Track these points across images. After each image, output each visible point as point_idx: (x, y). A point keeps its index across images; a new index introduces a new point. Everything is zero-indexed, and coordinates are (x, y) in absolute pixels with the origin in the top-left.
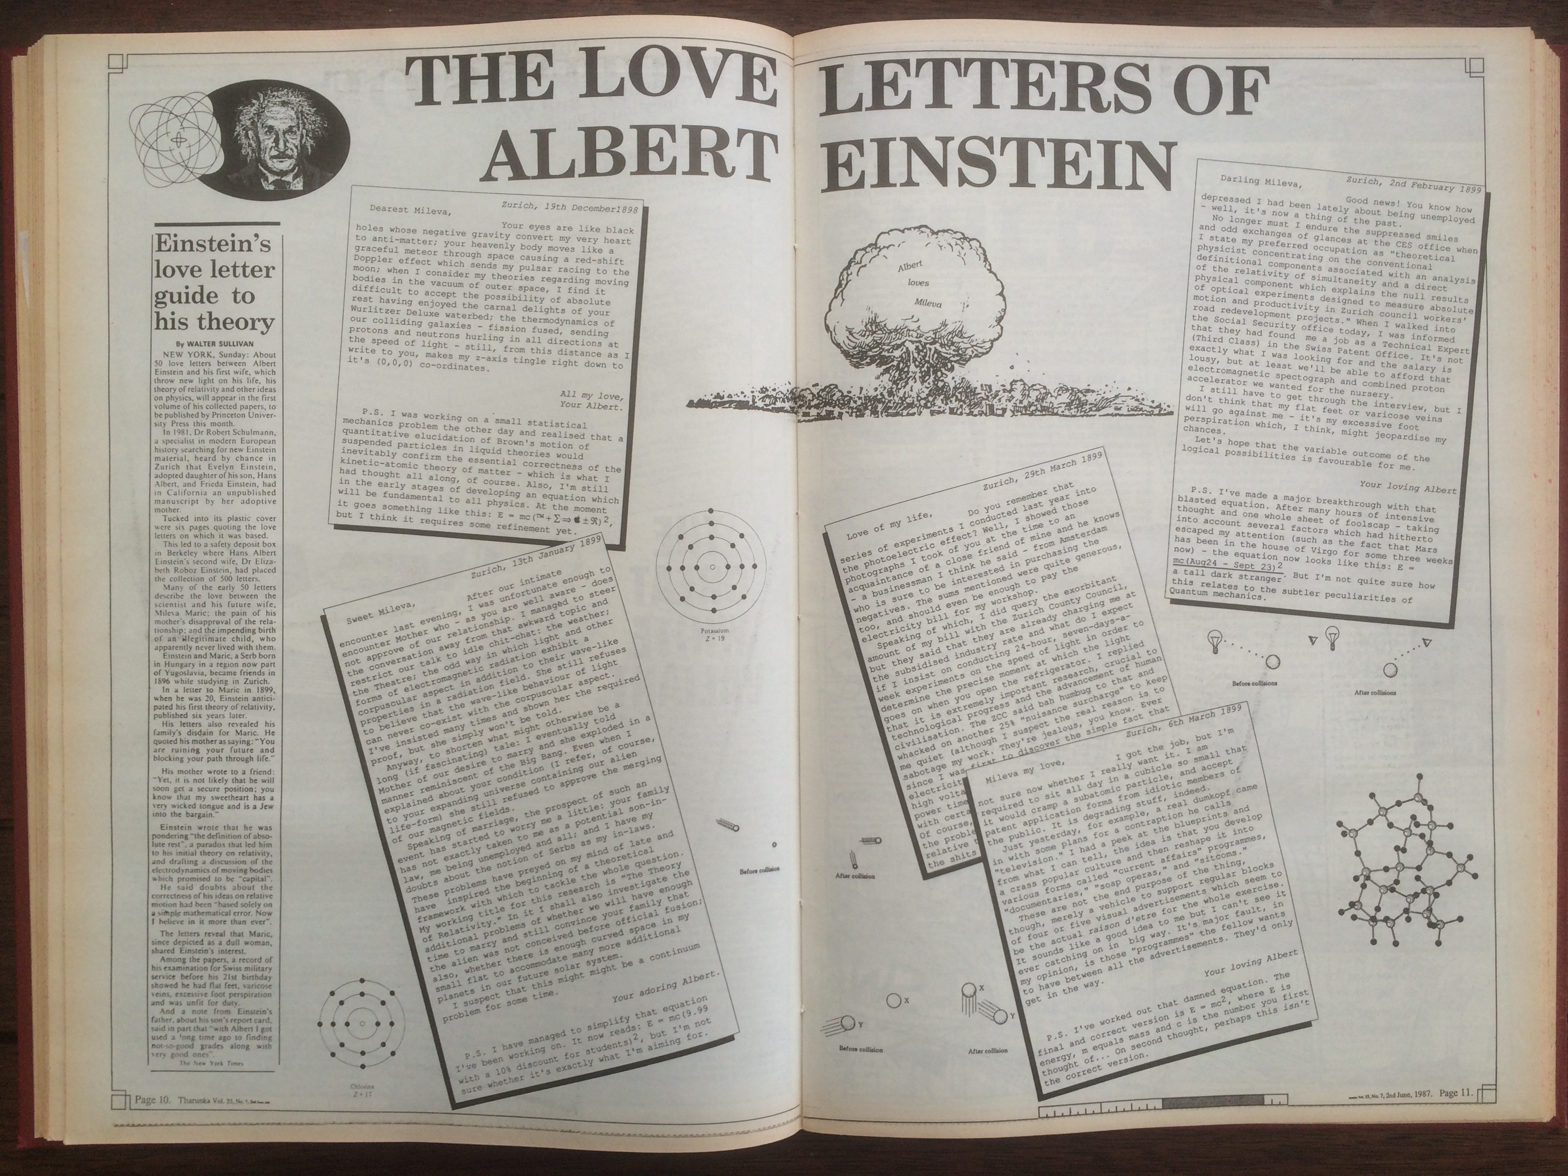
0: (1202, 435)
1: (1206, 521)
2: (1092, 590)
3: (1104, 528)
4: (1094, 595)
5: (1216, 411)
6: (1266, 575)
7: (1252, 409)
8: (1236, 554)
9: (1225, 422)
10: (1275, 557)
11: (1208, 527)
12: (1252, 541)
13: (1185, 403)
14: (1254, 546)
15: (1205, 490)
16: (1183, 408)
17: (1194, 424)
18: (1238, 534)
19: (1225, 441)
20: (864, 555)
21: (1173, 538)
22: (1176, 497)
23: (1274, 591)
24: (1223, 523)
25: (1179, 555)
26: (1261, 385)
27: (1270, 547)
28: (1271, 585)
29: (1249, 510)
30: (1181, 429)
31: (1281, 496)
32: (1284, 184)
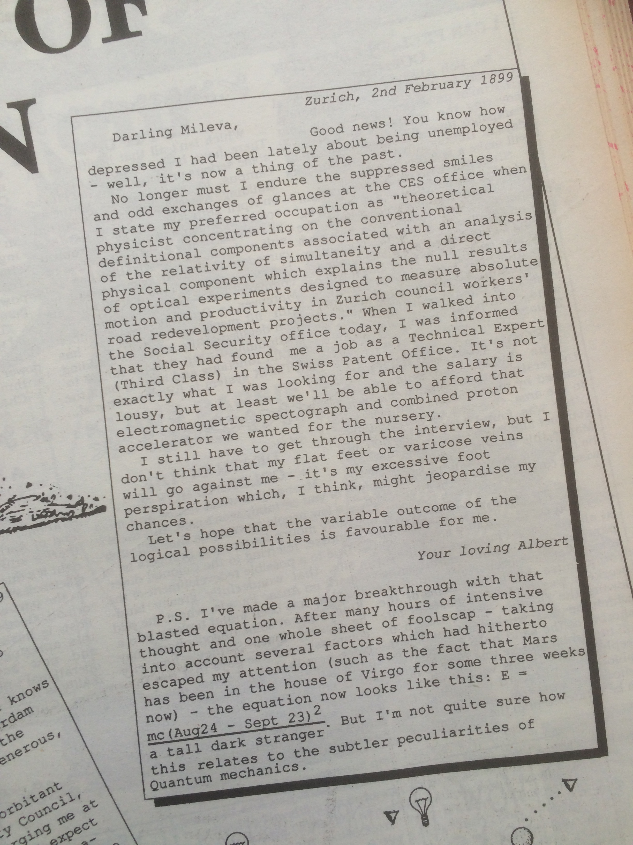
0: (156, 533)
1: (189, 665)
2: (26, 811)
3: (29, 710)
4: (31, 818)
5: (171, 492)
6: (298, 730)
7: (228, 476)
8: (246, 707)
9: (190, 505)
10: (307, 699)
11: (194, 672)
12: (267, 680)
13: (121, 488)
14: (271, 687)
15: (178, 616)
16: (119, 498)
17: (142, 518)
18: (243, 674)
19: (195, 533)
21: (141, 703)
22: (134, 637)
23: (315, 752)
24: (215, 661)
25: (155, 728)
26: (234, 437)
27: (297, 684)
28: (310, 744)
29: (252, 633)
30: (123, 531)
31: (298, 601)
32: (211, 128)
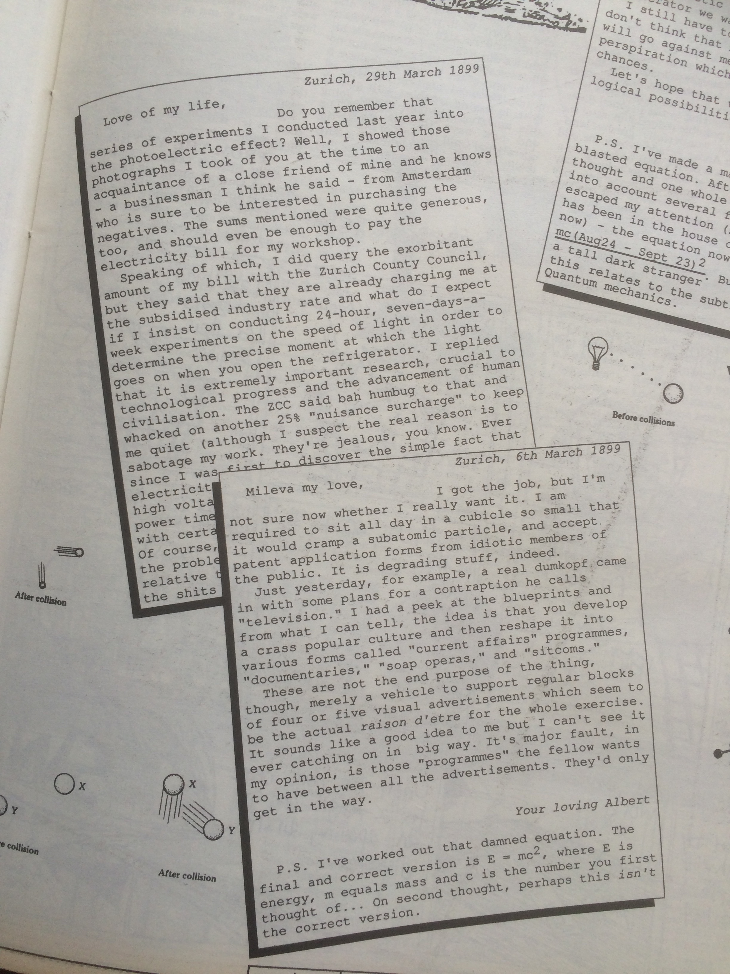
0: (620, 67)
1: (609, 186)
2: (436, 253)
3: (467, 171)
4: (439, 261)
5: (644, 39)
6: (681, 273)
7: (694, 45)
8: (645, 238)
9: (655, 56)
10: (697, 250)
11: (612, 194)
12: (669, 223)
13: (603, 19)
14: (670, 230)
15: (614, 144)
16: (599, 26)
17: (612, 50)
18: (651, 211)
19: (651, 81)
20: (122, 148)
21: (560, 201)
22: (572, 145)
23: (689, 296)
24: (632, 192)
25: (566, 226)
26: (710, 15)
27: (692, 236)
28: (687, 288)
29: (670, 181)
30: (593, 55)
31: (717, 169)
